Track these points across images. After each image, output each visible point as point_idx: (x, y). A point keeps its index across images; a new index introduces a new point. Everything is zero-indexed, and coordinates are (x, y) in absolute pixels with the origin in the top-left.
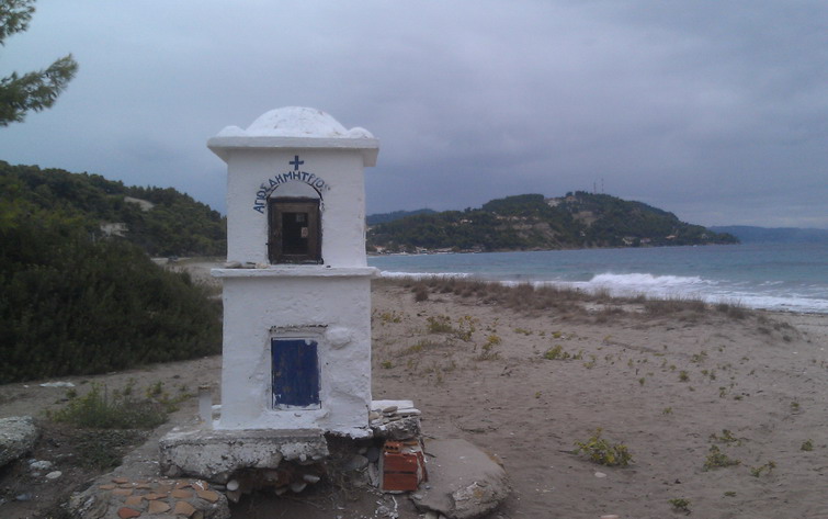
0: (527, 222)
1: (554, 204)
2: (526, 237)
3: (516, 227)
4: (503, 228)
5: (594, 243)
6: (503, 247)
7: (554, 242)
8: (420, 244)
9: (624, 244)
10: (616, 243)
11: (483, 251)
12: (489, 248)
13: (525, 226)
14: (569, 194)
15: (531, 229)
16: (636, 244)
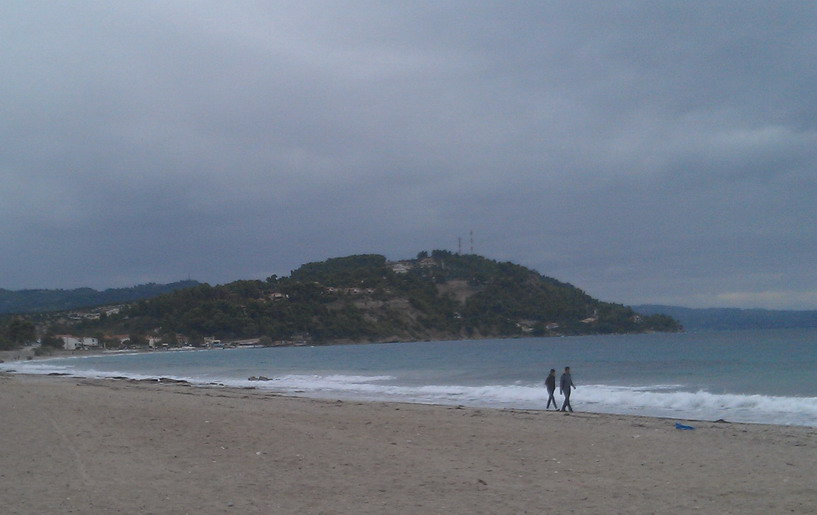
0: (374, 297)
1: (402, 269)
2: (375, 320)
3: (359, 305)
4: (338, 306)
5: (476, 330)
6: (340, 337)
7: (417, 329)
8: (210, 333)
9: (519, 333)
10: (508, 330)
11: (309, 344)
12: (319, 337)
13: (372, 304)
14: (423, 255)
15: (382, 308)
16: (539, 332)
